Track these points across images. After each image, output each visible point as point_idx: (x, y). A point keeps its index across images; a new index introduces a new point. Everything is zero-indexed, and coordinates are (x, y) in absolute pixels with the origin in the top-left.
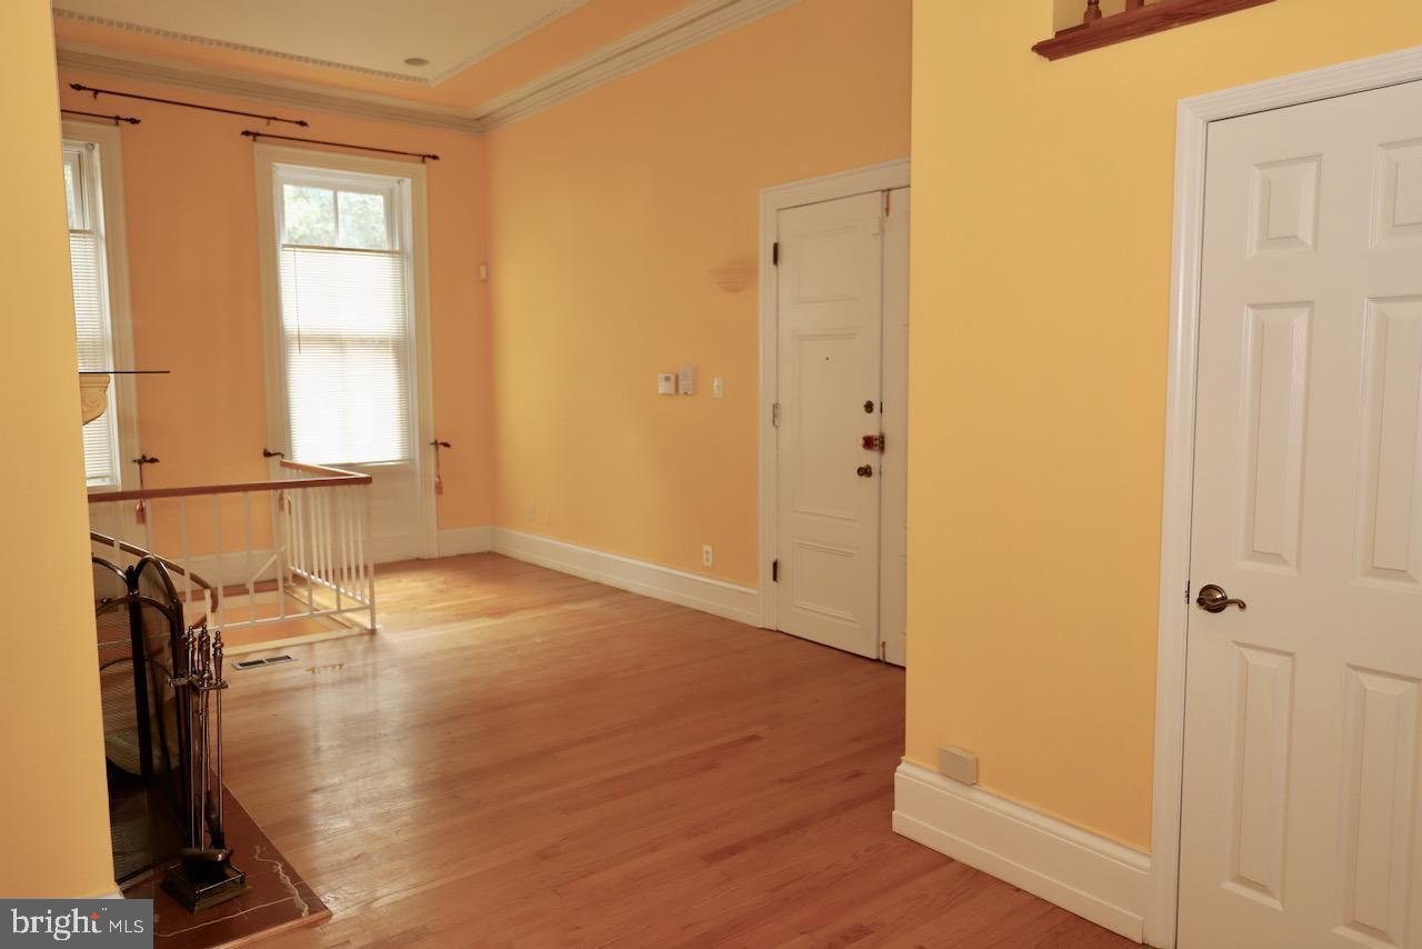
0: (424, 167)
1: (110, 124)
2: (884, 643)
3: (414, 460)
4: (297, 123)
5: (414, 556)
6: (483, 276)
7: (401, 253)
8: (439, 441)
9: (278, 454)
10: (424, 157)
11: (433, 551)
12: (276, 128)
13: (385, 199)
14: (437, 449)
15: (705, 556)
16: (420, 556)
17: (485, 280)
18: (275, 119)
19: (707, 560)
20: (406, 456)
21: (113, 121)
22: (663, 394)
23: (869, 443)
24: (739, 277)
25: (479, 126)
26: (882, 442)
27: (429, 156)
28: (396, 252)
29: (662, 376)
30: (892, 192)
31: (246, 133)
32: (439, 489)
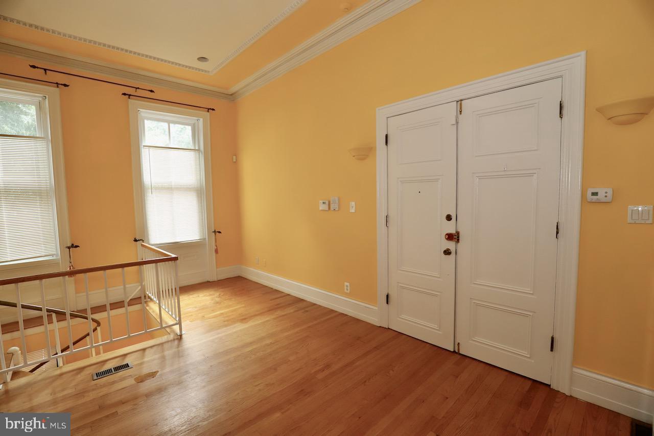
0: (208, 114)
1: (54, 87)
2: (459, 343)
3: (205, 239)
4: (149, 90)
5: (206, 281)
6: (234, 160)
7: (199, 150)
8: (216, 231)
9: (141, 240)
10: (209, 109)
11: (214, 278)
12: (139, 93)
13: (192, 128)
14: (215, 234)
15: (345, 288)
16: (209, 280)
17: (235, 162)
18: (138, 88)
19: (347, 290)
20: (202, 238)
21: (56, 85)
22: (321, 210)
23: (450, 237)
24: (365, 153)
25: (232, 97)
26: (458, 237)
27: (210, 109)
28: (196, 150)
29: (321, 202)
30: (463, 102)
31: (124, 94)
32: (216, 251)
